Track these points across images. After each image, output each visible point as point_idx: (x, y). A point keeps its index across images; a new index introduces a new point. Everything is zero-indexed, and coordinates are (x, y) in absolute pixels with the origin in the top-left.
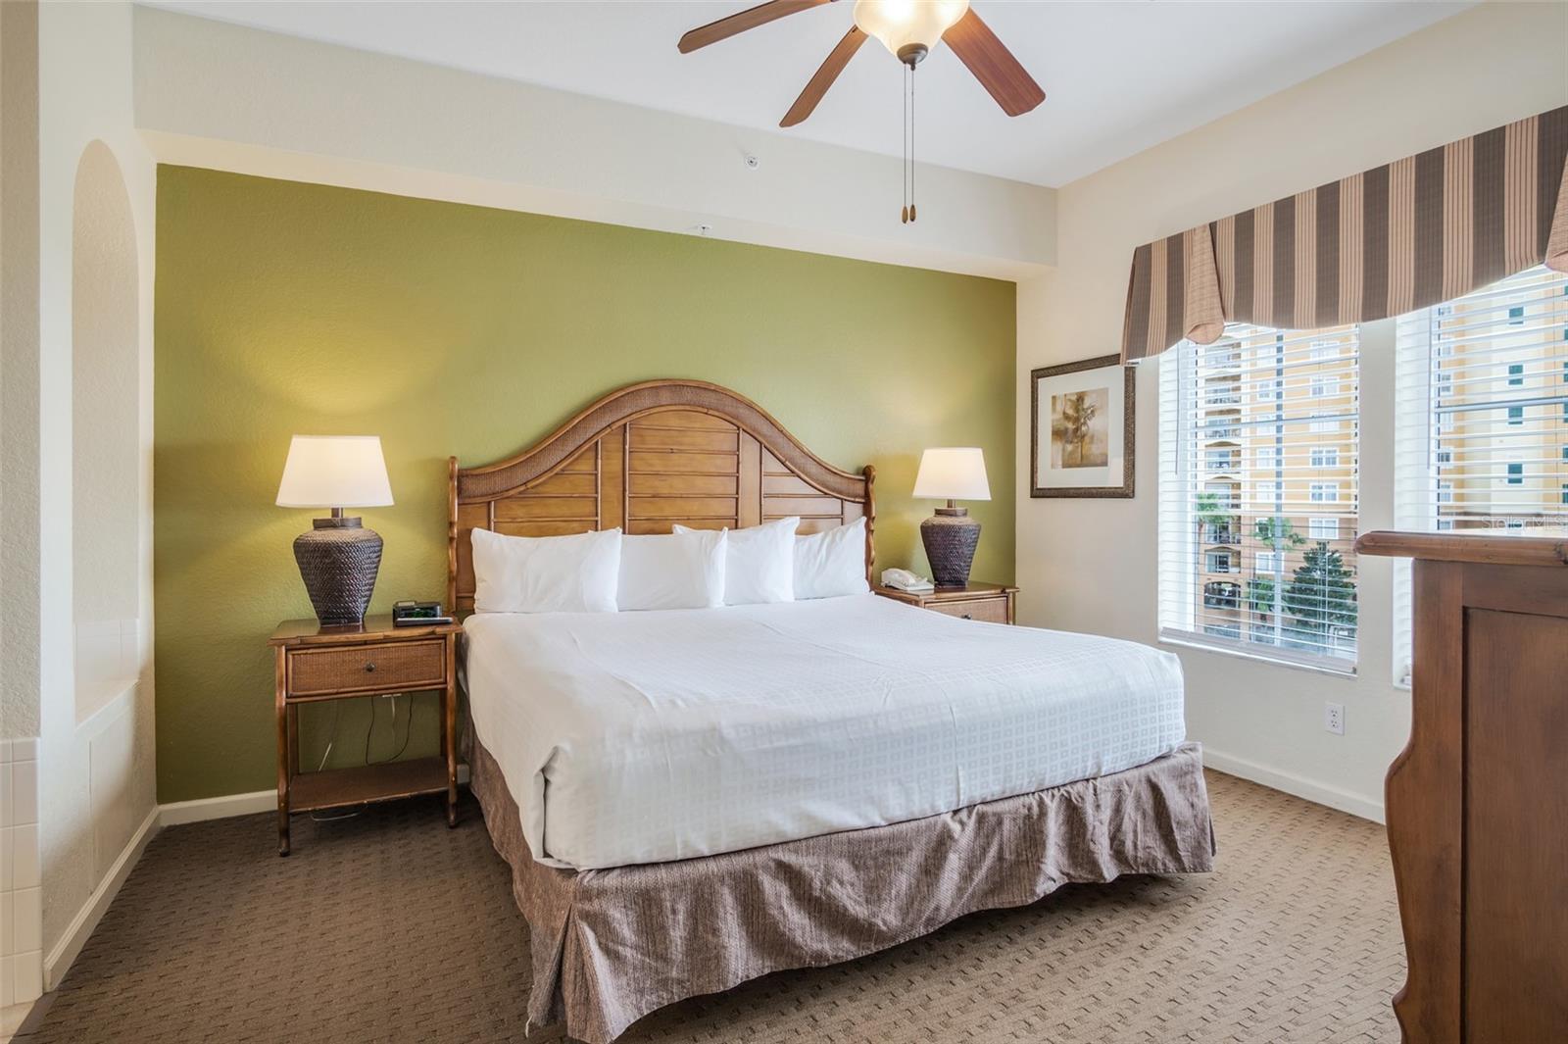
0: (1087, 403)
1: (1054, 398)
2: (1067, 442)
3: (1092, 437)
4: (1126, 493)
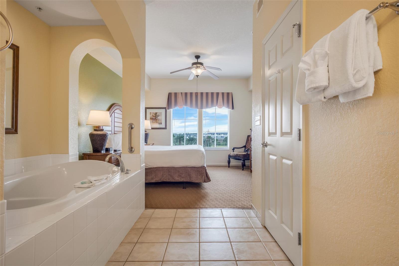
0: (157, 114)
1: (150, 113)
2: (153, 120)
3: (159, 120)
4: (165, 128)
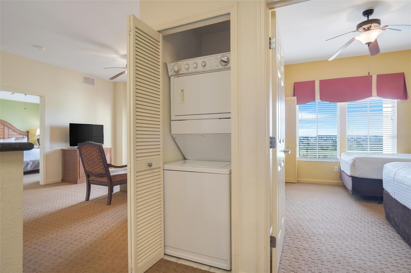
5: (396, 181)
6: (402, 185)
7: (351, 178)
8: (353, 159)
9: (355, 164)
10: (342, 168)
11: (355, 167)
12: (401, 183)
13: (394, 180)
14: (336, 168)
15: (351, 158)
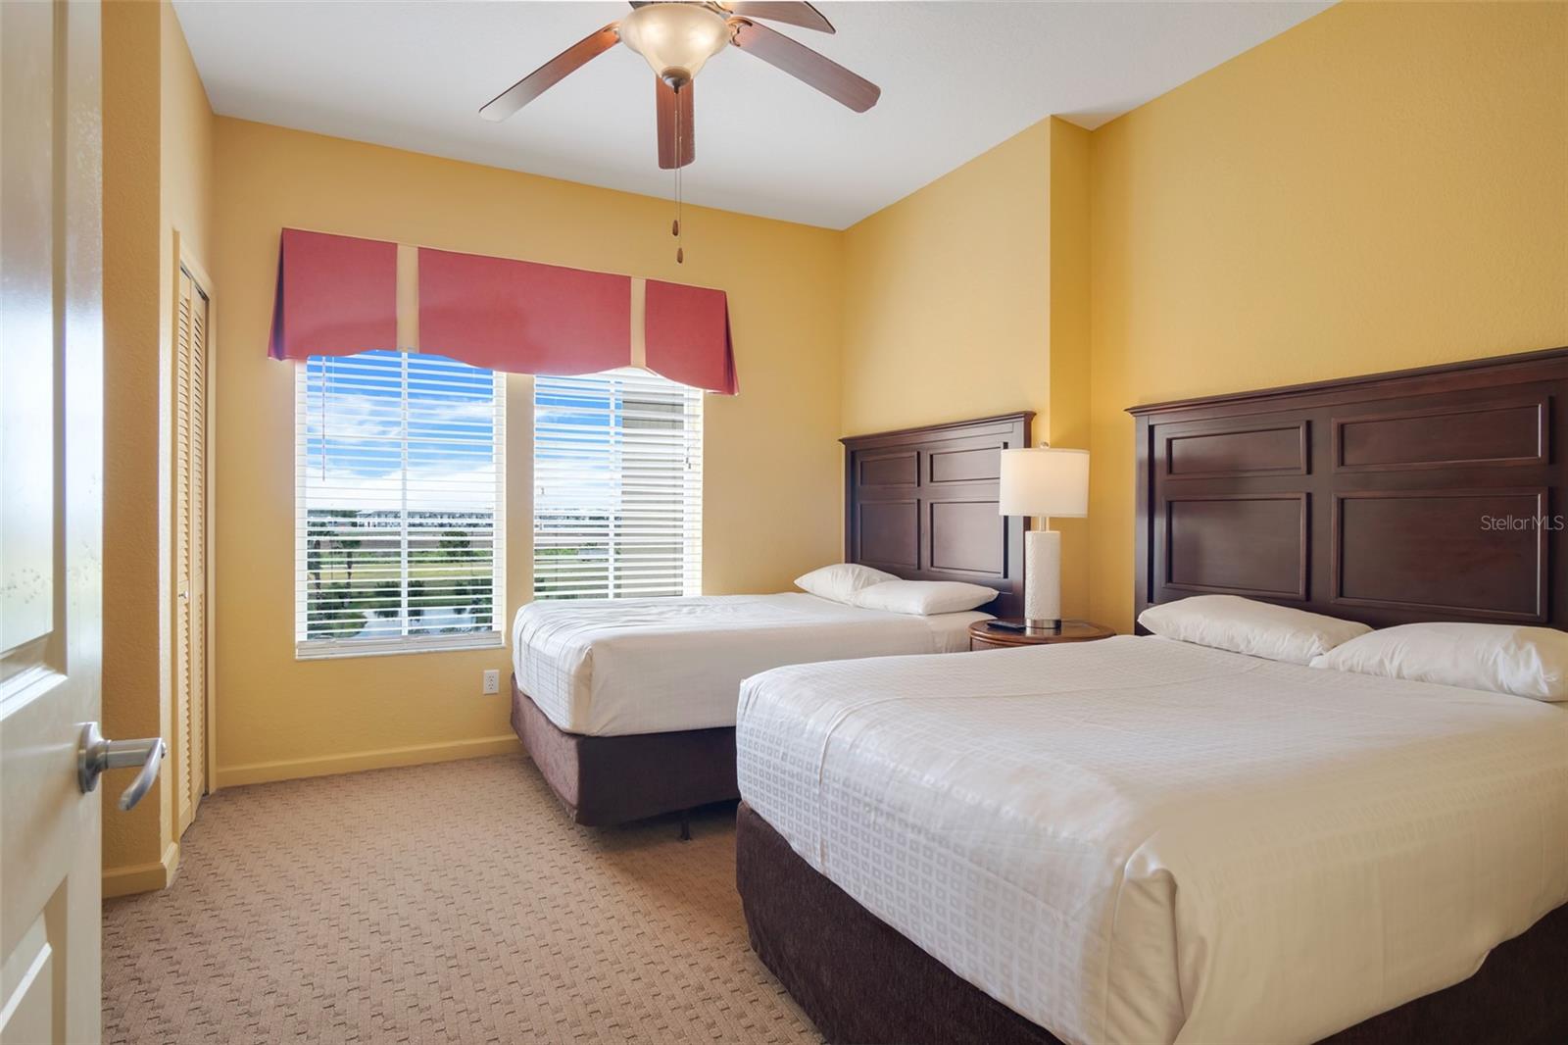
5: (834, 789)
6: (881, 820)
7: (572, 743)
8: (581, 650)
9: (591, 675)
10: (521, 685)
11: (589, 689)
12: (877, 809)
13: (826, 781)
14: (491, 678)
15: (568, 644)
